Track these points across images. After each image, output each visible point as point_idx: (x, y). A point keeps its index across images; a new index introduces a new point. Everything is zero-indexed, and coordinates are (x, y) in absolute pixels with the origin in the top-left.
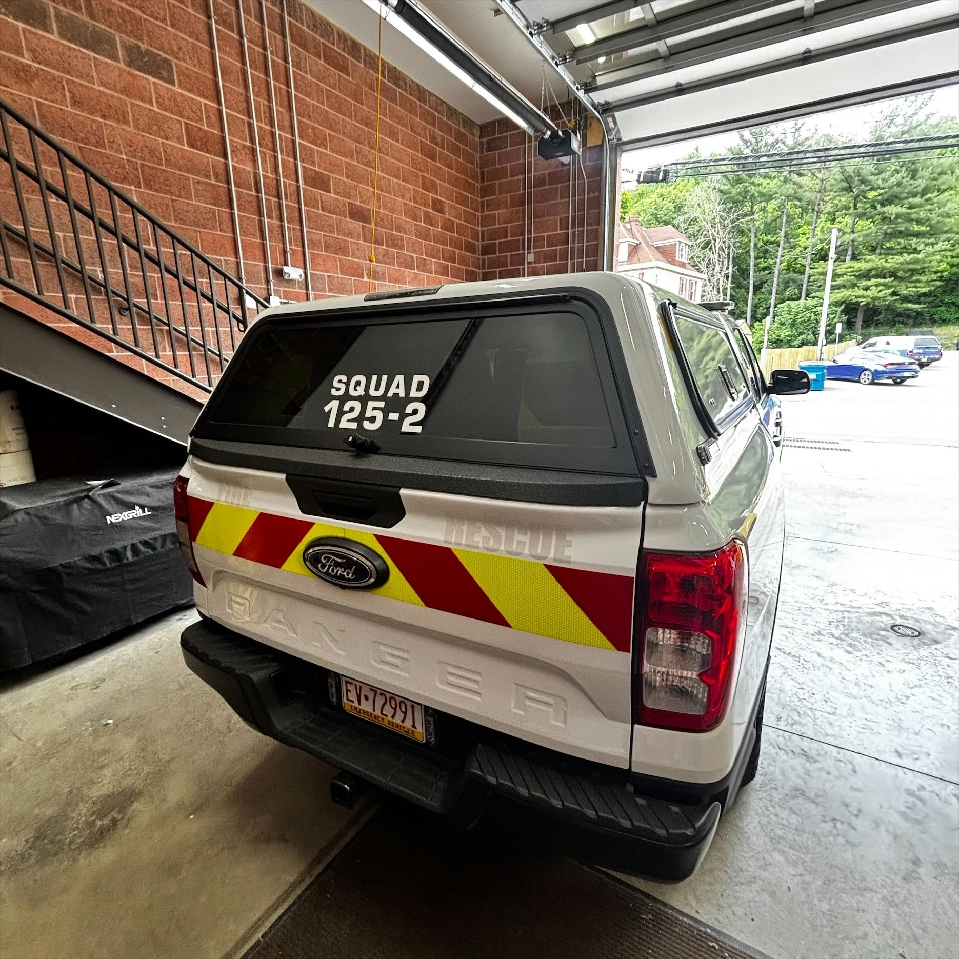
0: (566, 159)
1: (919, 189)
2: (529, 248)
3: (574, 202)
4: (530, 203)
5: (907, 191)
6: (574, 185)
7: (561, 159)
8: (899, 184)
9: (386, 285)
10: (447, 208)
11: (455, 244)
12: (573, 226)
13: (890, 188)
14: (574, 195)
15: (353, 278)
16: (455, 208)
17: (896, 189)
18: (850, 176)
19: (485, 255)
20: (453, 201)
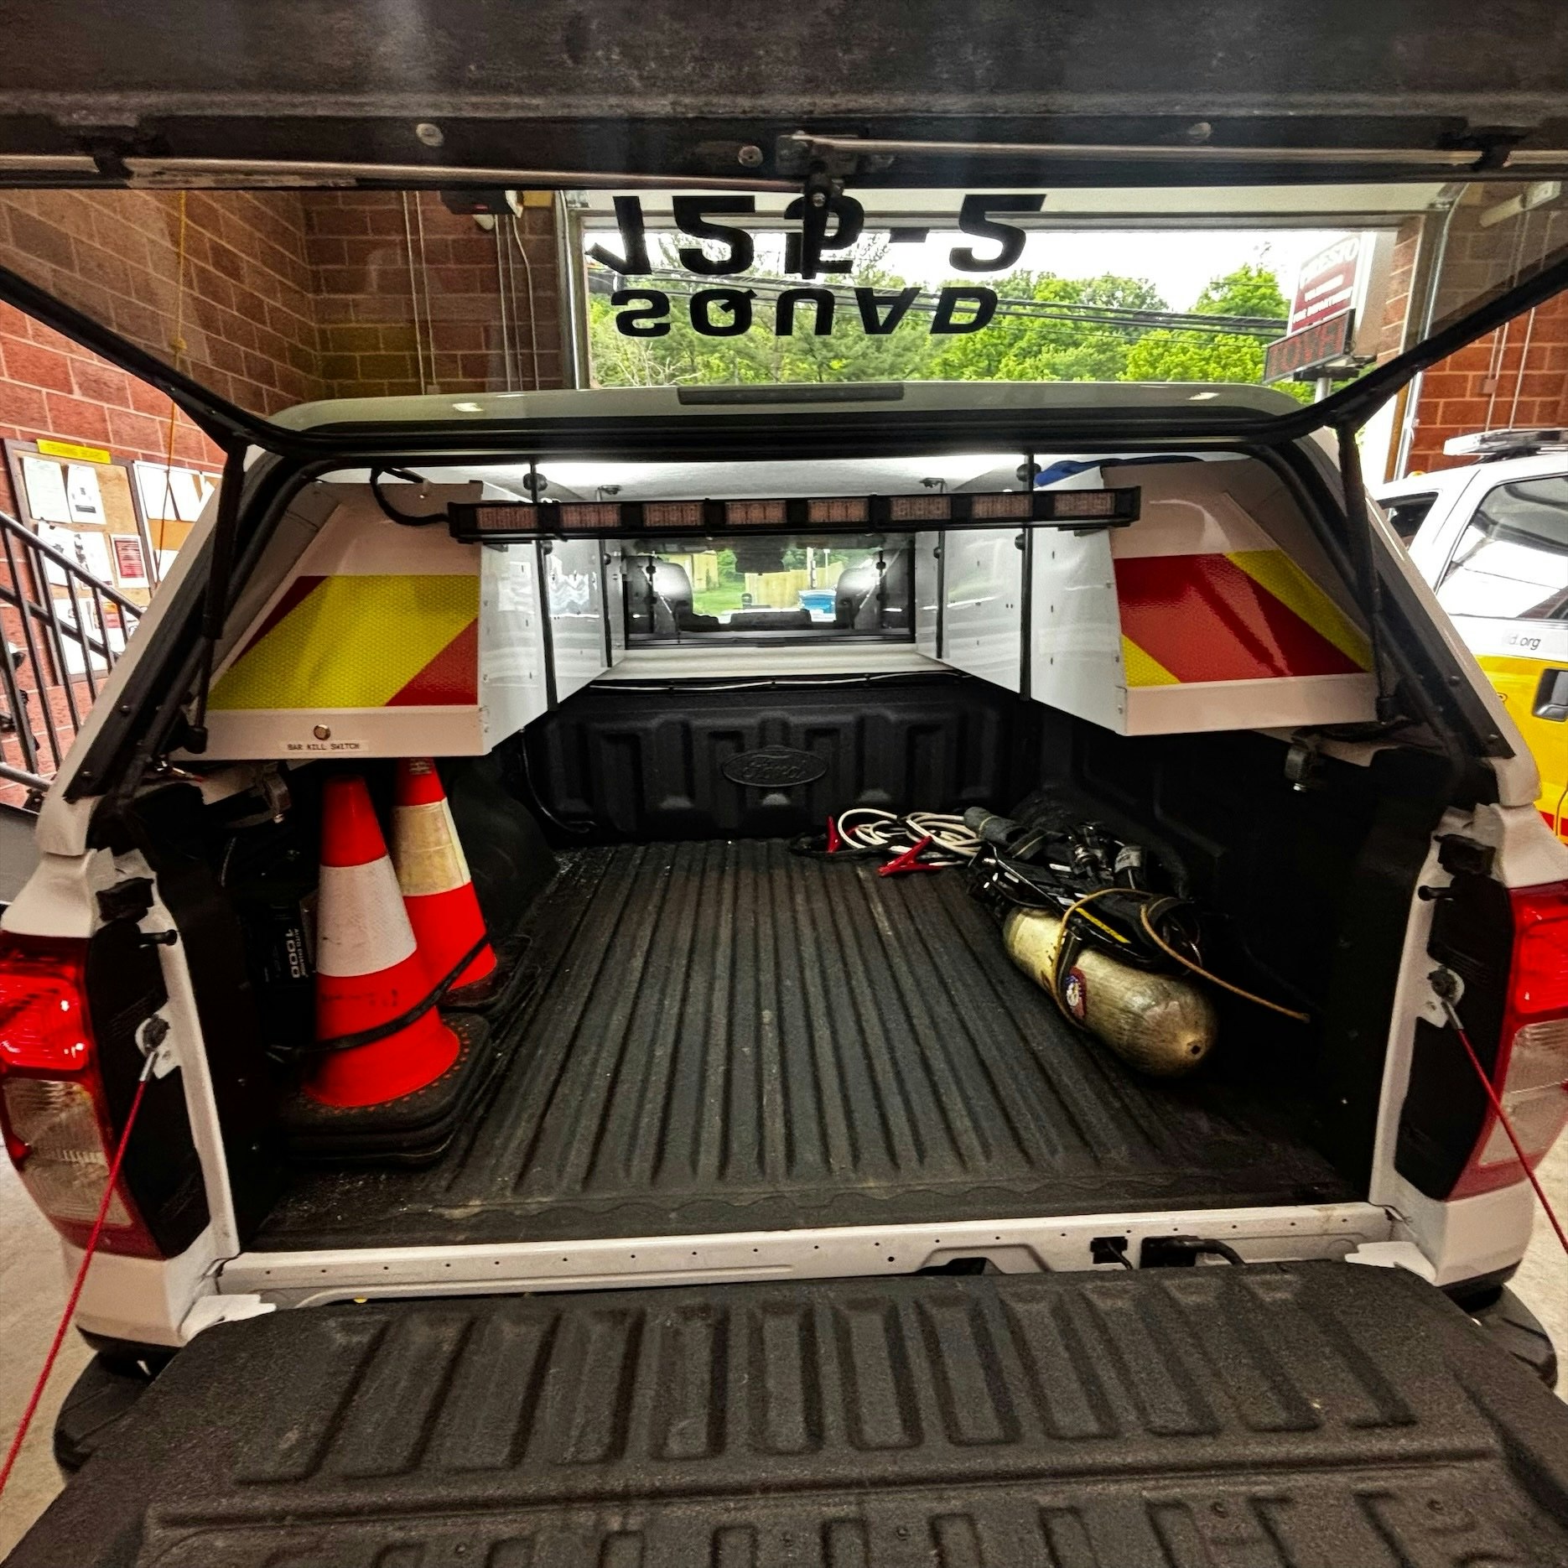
0: (487, 221)
1: (886, 366)
2: (428, 375)
3: (509, 301)
4: (420, 291)
5: (872, 365)
6: (507, 271)
7: (480, 218)
8: (864, 355)
9: (128, 415)
10: (245, 270)
11: (267, 344)
12: (513, 345)
13: (856, 358)
14: (508, 288)
15: (44, 390)
16: (261, 274)
17: (861, 361)
18: (809, 335)
19: (333, 377)
20: (255, 257)
